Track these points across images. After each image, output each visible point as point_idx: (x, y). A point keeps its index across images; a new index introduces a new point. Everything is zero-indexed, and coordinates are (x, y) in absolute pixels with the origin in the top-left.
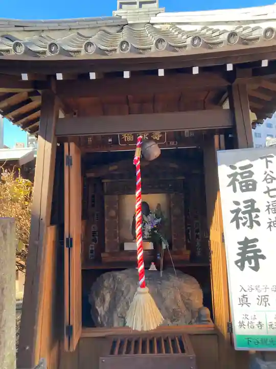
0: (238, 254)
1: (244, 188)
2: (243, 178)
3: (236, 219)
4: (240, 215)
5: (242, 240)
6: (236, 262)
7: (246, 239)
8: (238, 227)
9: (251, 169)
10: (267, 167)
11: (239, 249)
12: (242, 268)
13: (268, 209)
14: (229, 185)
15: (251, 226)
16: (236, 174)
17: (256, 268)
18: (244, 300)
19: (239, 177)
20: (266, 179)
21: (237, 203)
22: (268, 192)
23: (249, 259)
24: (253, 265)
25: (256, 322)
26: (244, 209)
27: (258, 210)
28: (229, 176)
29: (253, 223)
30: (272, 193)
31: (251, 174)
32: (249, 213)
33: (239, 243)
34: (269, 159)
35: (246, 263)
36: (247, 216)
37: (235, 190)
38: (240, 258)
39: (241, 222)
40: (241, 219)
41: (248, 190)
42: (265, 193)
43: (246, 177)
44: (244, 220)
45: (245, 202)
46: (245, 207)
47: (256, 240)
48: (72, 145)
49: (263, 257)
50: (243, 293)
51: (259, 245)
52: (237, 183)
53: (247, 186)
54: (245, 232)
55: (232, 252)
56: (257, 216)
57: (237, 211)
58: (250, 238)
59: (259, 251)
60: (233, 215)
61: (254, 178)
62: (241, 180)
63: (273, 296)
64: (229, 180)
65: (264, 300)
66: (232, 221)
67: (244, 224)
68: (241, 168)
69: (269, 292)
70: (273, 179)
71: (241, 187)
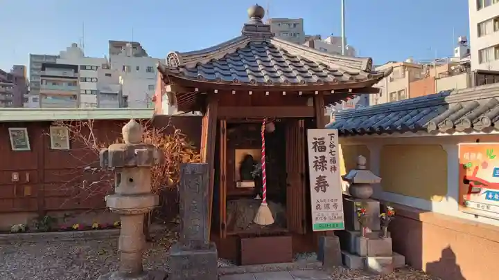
0: (316, 184)
2: (320, 144)
3: (316, 166)
4: (318, 164)
5: (318, 176)
6: (315, 188)
7: (320, 176)
9: (324, 140)
10: (331, 140)
11: (317, 181)
12: (318, 191)
13: (331, 161)
14: (313, 148)
15: (323, 170)
16: (316, 142)
17: (324, 191)
18: (318, 207)
19: (318, 144)
20: (330, 146)
21: (316, 158)
23: (321, 186)
24: (323, 189)
25: (323, 217)
27: (326, 162)
28: (313, 143)
29: (324, 168)
30: (333, 153)
31: (324, 142)
32: (322, 163)
33: (317, 178)
34: (332, 135)
35: (320, 188)
37: (316, 151)
38: (317, 186)
40: (318, 166)
41: (321, 151)
42: (330, 153)
44: (320, 167)
45: (320, 157)
46: (320, 160)
47: (325, 177)
48: (225, 122)
49: (328, 186)
50: (318, 203)
51: (326, 179)
52: (317, 147)
53: (321, 149)
54: (320, 173)
55: (313, 182)
56: (326, 165)
57: (316, 162)
58: (322, 176)
59: (326, 182)
60: (314, 164)
61: (325, 145)
62: (319, 146)
63: (332, 204)
64: (313, 145)
65: (327, 206)
66: (314, 167)
67: (319, 169)
68: (319, 139)
69: (330, 202)
70: (334, 146)
71: (319, 149)
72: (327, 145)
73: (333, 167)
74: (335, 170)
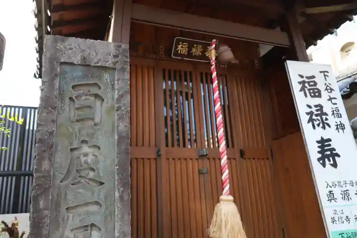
0: (319, 152)
1: (312, 94)
2: (309, 86)
3: (311, 120)
4: (314, 117)
5: (319, 139)
6: (319, 160)
7: (322, 138)
8: (314, 128)
9: (315, 80)
10: (326, 80)
11: (319, 147)
12: (324, 165)
13: (333, 114)
14: (301, 91)
15: (324, 128)
16: (304, 82)
17: (335, 165)
18: (331, 196)
19: (307, 85)
20: (326, 89)
21: (310, 107)
22: (330, 99)
23: (328, 157)
24: (332, 162)
25: (344, 216)
26: (316, 113)
27: (326, 114)
28: (299, 83)
29: (325, 125)
30: (334, 101)
31: (315, 84)
32: (320, 116)
33: (318, 142)
34: (326, 74)
35: (326, 160)
36: (319, 118)
37: (306, 96)
38: (320, 155)
39: (316, 123)
40: (315, 120)
41: (315, 96)
42: (329, 100)
43: (312, 86)
44: (318, 122)
45: (316, 106)
46: (316, 111)
47: (329, 140)
49: (338, 155)
50: (329, 189)
51: (333, 144)
52: (306, 89)
53: (314, 93)
54: (321, 133)
56: (327, 119)
57: (310, 113)
58: (325, 138)
59: (334, 149)
60: (308, 117)
61: (318, 87)
62: (309, 87)
63: (352, 191)
64: (300, 86)
65: (346, 195)
66: (309, 122)
67: (318, 125)
68: (307, 78)
69: (349, 187)
70: (332, 90)
71: (310, 93)
72: (321, 86)
73: (339, 123)
74: (342, 129)
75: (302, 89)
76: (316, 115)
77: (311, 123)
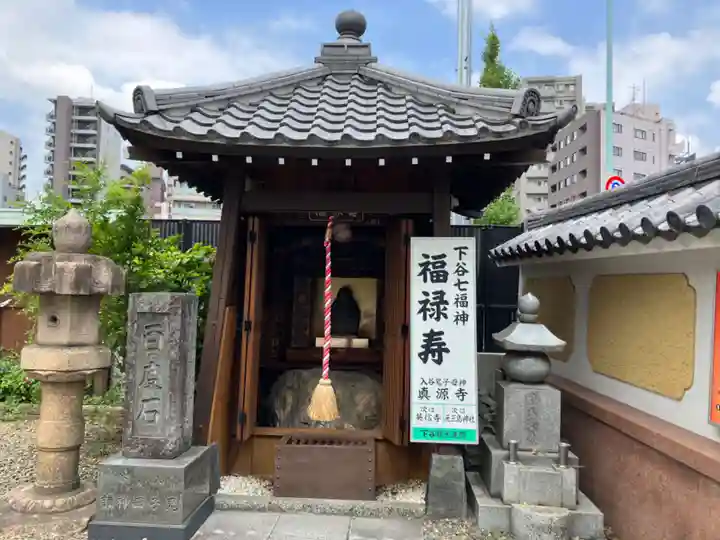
0: (423, 346)
1: (435, 279)
2: (434, 268)
3: (423, 310)
4: (429, 306)
5: (428, 331)
6: (420, 355)
7: (432, 331)
8: (425, 319)
9: (445, 260)
10: (460, 259)
11: (425, 341)
12: (425, 361)
13: (456, 303)
14: (420, 274)
15: (438, 319)
16: (428, 263)
17: (439, 362)
18: (424, 393)
19: (430, 267)
20: (457, 271)
21: (426, 294)
22: (459, 284)
23: (433, 352)
24: (436, 358)
25: (433, 414)
26: (432, 301)
27: (446, 303)
28: (421, 265)
29: (440, 315)
30: (462, 286)
31: (444, 264)
32: (438, 305)
33: (425, 335)
34: (463, 250)
35: (430, 355)
36: (435, 307)
37: (425, 280)
38: (424, 350)
39: (428, 313)
40: (429, 310)
41: (438, 281)
42: (455, 285)
44: (432, 312)
45: (434, 293)
46: (434, 298)
47: (441, 333)
48: (257, 220)
49: (447, 351)
50: (424, 385)
51: (444, 338)
52: (428, 273)
53: (438, 276)
54: (432, 325)
55: (417, 343)
56: (445, 309)
57: (426, 302)
58: (436, 330)
59: (444, 344)
60: (421, 306)
61: (446, 268)
62: (432, 270)
63: (453, 390)
64: (420, 269)
65: (443, 393)
66: (420, 312)
67: (431, 316)
68: (434, 258)
69: (449, 386)
70: (465, 271)
71: (432, 277)
72: (450, 268)
73: (461, 313)
74: (464, 321)
75: (423, 273)
76: (432, 304)
77: (422, 313)
